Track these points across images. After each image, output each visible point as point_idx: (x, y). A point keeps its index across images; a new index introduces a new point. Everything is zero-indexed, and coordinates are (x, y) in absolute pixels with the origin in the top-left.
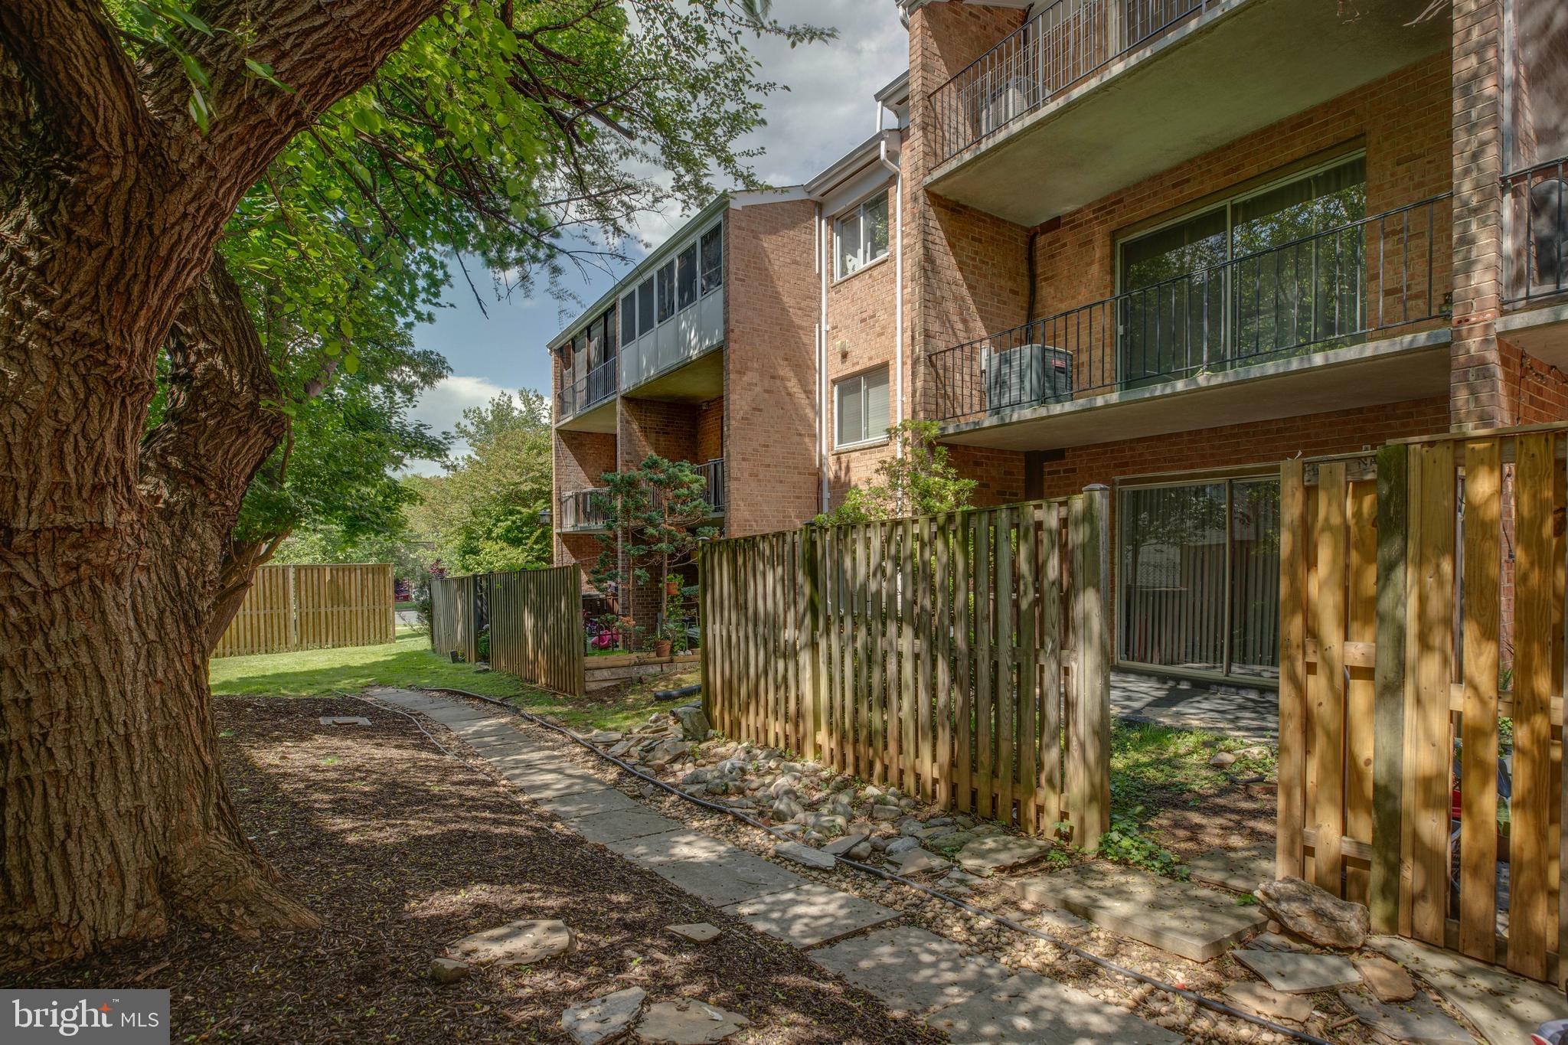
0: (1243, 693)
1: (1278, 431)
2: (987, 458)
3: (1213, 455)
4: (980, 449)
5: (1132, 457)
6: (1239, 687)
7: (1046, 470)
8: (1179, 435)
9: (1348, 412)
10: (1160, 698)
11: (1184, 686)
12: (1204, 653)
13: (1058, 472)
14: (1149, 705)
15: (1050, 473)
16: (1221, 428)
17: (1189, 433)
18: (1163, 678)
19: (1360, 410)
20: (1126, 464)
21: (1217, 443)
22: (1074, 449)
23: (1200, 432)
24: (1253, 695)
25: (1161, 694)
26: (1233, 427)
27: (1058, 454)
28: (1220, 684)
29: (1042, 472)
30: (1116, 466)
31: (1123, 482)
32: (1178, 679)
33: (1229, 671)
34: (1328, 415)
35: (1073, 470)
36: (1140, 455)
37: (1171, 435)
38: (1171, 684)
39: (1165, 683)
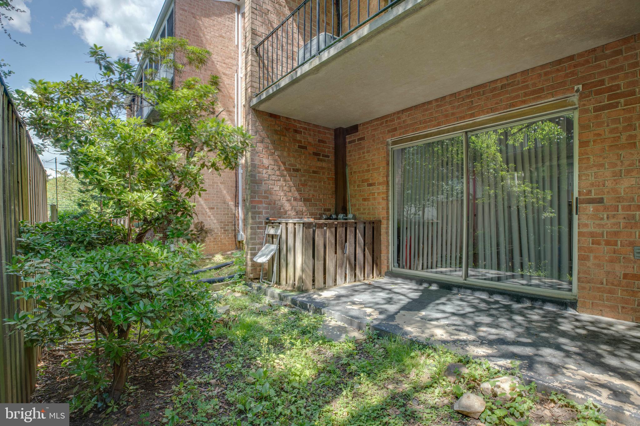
0: (478, 294)
1: (502, 87)
2: (306, 129)
3: (453, 114)
4: (299, 122)
5: (399, 123)
6: (474, 289)
7: (348, 141)
8: (430, 103)
9: (560, 62)
10: (414, 300)
11: (434, 287)
12: (449, 261)
13: (354, 141)
14: (404, 308)
15: (350, 142)
16: (459, 93)
17: (437, 100)
18: (420, 281)
19: (571, 58)
20: (395, 130)
21: (456, 104)
22: (364, 124)
23: (444, 98)
24: (484, 296)
25: (415, 295)
26: (467, 90)
27: (354, 129)
28: (460, 287)
29: (345, 143)
30: (389, 131)
31: (394, 143)
32: (430, 282)
33: (467, 275)
34: (543, 67)
35: (363, 139)
36: (404, 121)
37: (424, 104)
38: (425, 285)
39: (421, 284)
